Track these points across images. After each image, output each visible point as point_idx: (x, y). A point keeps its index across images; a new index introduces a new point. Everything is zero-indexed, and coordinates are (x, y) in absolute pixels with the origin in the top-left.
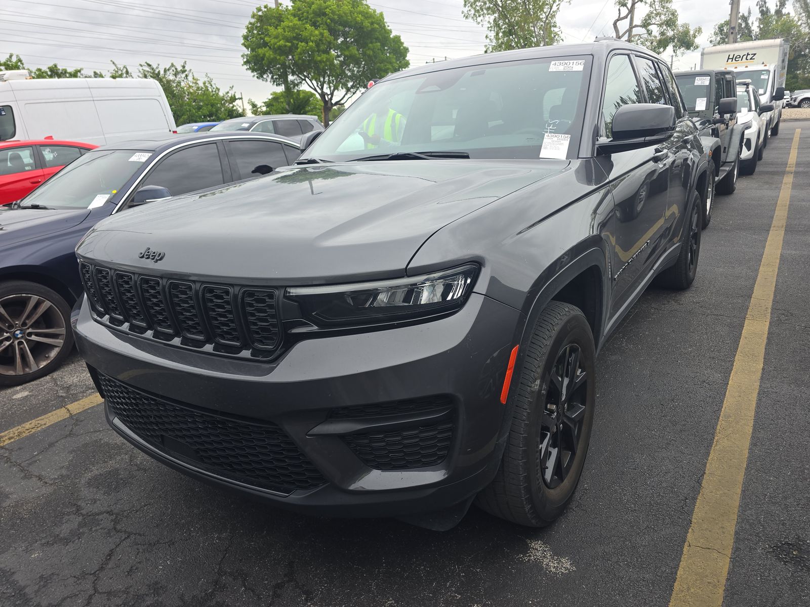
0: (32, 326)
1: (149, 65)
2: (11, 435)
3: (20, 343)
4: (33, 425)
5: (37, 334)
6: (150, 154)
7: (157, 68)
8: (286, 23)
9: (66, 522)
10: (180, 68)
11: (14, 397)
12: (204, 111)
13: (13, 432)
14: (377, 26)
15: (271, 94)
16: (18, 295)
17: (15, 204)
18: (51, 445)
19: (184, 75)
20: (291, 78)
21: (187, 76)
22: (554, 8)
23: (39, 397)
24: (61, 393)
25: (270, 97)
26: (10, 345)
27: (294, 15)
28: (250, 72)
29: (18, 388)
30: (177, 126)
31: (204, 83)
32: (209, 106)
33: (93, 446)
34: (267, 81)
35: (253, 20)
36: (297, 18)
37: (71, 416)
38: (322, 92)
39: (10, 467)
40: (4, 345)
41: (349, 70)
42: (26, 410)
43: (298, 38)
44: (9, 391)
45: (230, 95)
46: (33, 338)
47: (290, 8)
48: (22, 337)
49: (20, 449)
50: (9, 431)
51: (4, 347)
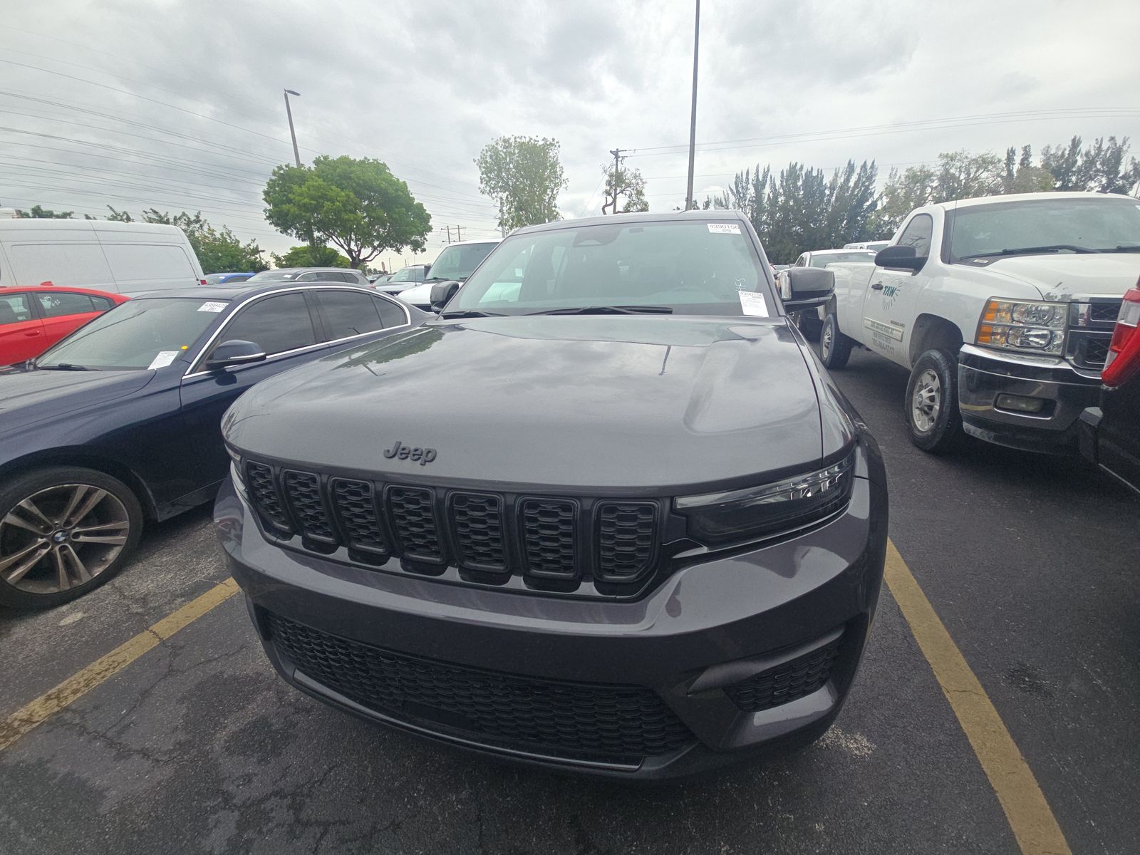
0: (79, 525)
1: (155, 212)
2: (75, 687)
3: (63, 548)
4: (105, 665)
5: (87, 534)
6: (226, 304)
7: (166, 216)
8: (310, 183)
9: (215, 827)
10: (193, 218)
11: (62, 623)
12: (223, 262)
13: (77, 680)
14: (401, 194)
15: (291, 249)
16: (58, 487)
17: (30, 364)
18: (145, 694)
19: (198, 225)
20: (316, 234)
21: (201, 226)
22: (555, 192)
23: (102, 619)
24: (136, 608)
25: (290, 252)
26: (48, 553)
27: (318, 176)
28: (273, 226)
29: (64, 608)
30: (205, 274)
31: (222, 234)
32: (229, 257)
33: (213, 685)
34: (291, 235)
35: (274, 178)
36: (322, 179)
37: (163, 643)
38: (350, 248)
39: (90, 742)
40: (40, 554)
41: (376, 230)
42: (87, 641)
43: (324, 197)
44: (51, 614)
45: (252, 247)
46: (82, 539)
47: (313, 169)
48: (65, 540)
49: (96, 707)
50: (69, 680)
51: (39, 557)
